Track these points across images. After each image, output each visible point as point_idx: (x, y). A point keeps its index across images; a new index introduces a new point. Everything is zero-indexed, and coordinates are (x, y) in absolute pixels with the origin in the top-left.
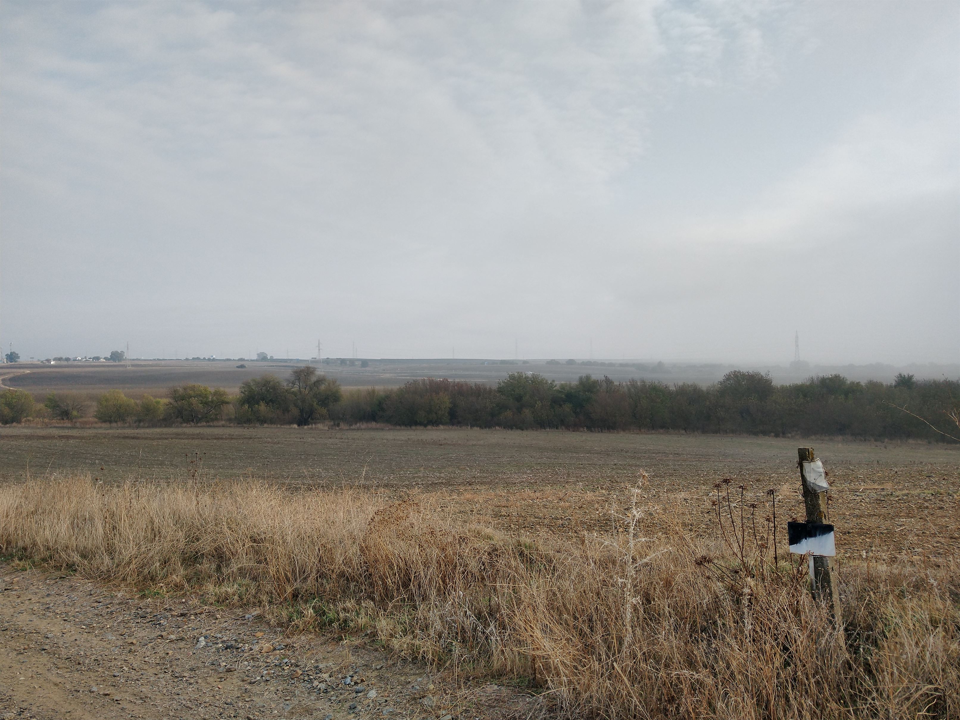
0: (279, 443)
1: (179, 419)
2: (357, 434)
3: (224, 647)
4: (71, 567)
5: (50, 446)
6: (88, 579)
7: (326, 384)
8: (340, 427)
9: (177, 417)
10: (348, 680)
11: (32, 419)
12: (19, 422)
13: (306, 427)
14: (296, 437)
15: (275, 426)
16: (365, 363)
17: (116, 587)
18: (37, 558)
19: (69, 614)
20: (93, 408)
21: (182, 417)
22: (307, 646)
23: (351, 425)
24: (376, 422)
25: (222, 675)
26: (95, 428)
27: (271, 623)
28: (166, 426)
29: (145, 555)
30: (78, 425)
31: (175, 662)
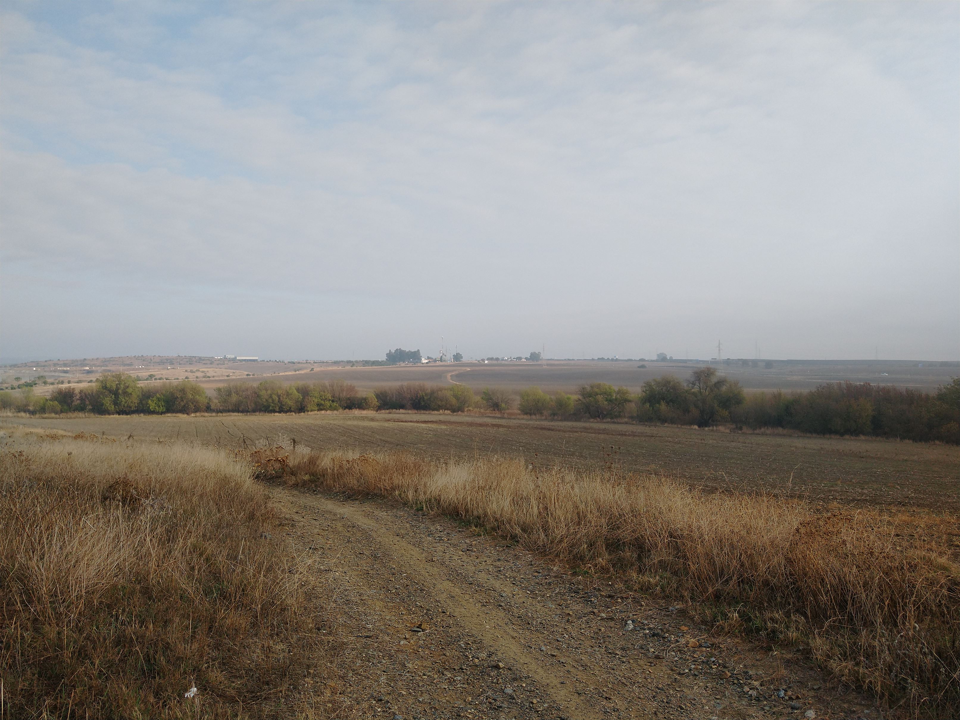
0: (679, 443)
1: (587, 415)
2: (762, 440)
3: (651, 634)
4: (514, 538)
5: (485, 433)
6: (528, 551)
7: (728, 385)
8: (743, 431)
9: (585, 413)
10: (782, 693)
11: (472, 409)
12: (463, 411)
13: (707, 429)
14: (697, 438)
15: (676, 426)
16: (769, 364)
17: (551, 562)
18: (488, 527)
19: (517, 579)
20: (517, 401)
21: (590, 413)
22: (734, 649)
23: (754, 429)
24: (782, 427)
25: (651, 660)
26: (519, 419)
27: (695, 619)
28: (576, 421)
29: (574, 536)
30: (506, 416)
31: (607, 639)
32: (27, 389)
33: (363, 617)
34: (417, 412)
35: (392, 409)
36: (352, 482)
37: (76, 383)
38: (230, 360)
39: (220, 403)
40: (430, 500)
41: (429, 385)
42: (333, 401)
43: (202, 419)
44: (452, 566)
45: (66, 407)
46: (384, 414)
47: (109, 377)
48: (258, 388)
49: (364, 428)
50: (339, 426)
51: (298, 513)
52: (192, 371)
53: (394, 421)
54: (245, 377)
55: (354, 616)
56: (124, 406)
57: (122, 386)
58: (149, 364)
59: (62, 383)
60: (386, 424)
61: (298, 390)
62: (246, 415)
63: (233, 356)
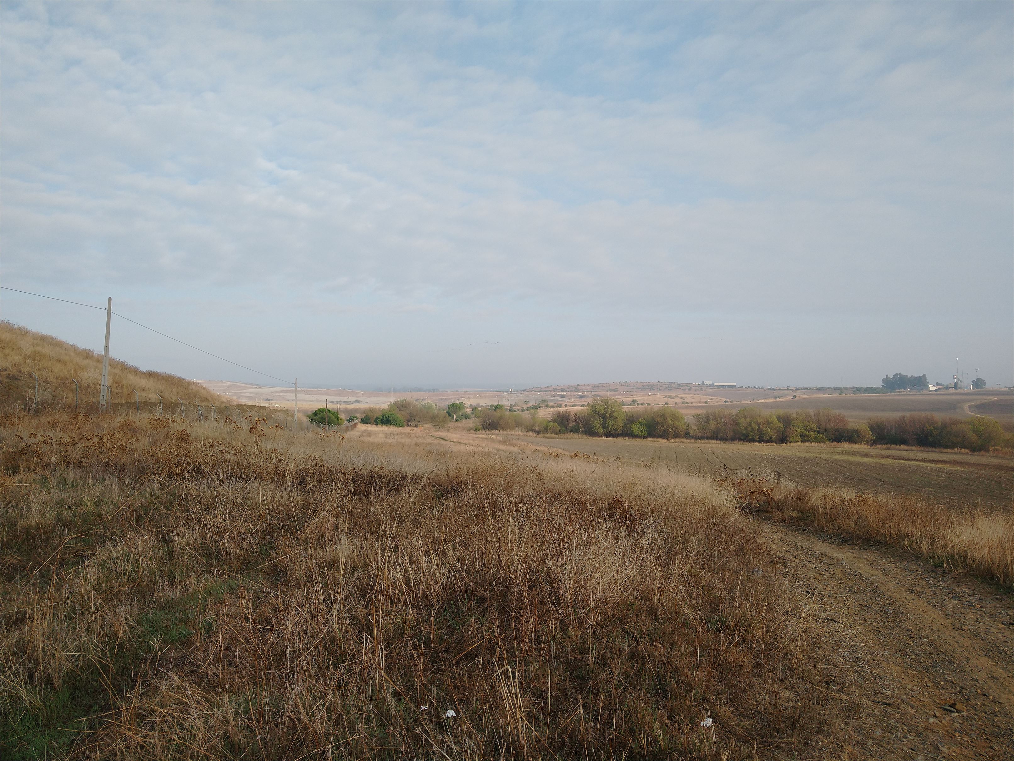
11: (1000, 449)
12: (987, 451)
32: (534, 411)
33: (878, 680)
34: (923, 449)
35: (891, 444)
36: (849, 525)
37: (571, 406)
38: (708, 386)
39: (698, 429)
40: (952, 556)
41: (939, 417)
42: (818, 432)
43: (681, 445)
44: (990, 640)
45: (563, 429)
46: (880, 450)
47: (598, 402)
48: (737, 415)
49: (857, 464)
50: (826, 460)
51: (789, 552)
52: (671, 397)
53: (893, 459)
54: (723, 403)
55: (867, 677)
56: (611, 429)
57: (609, 410)
58: (632, 390)
59: (560, 406)
60: (884, 461)
61: (779, 418)
62: (725, 443)
63: (711, 383)
